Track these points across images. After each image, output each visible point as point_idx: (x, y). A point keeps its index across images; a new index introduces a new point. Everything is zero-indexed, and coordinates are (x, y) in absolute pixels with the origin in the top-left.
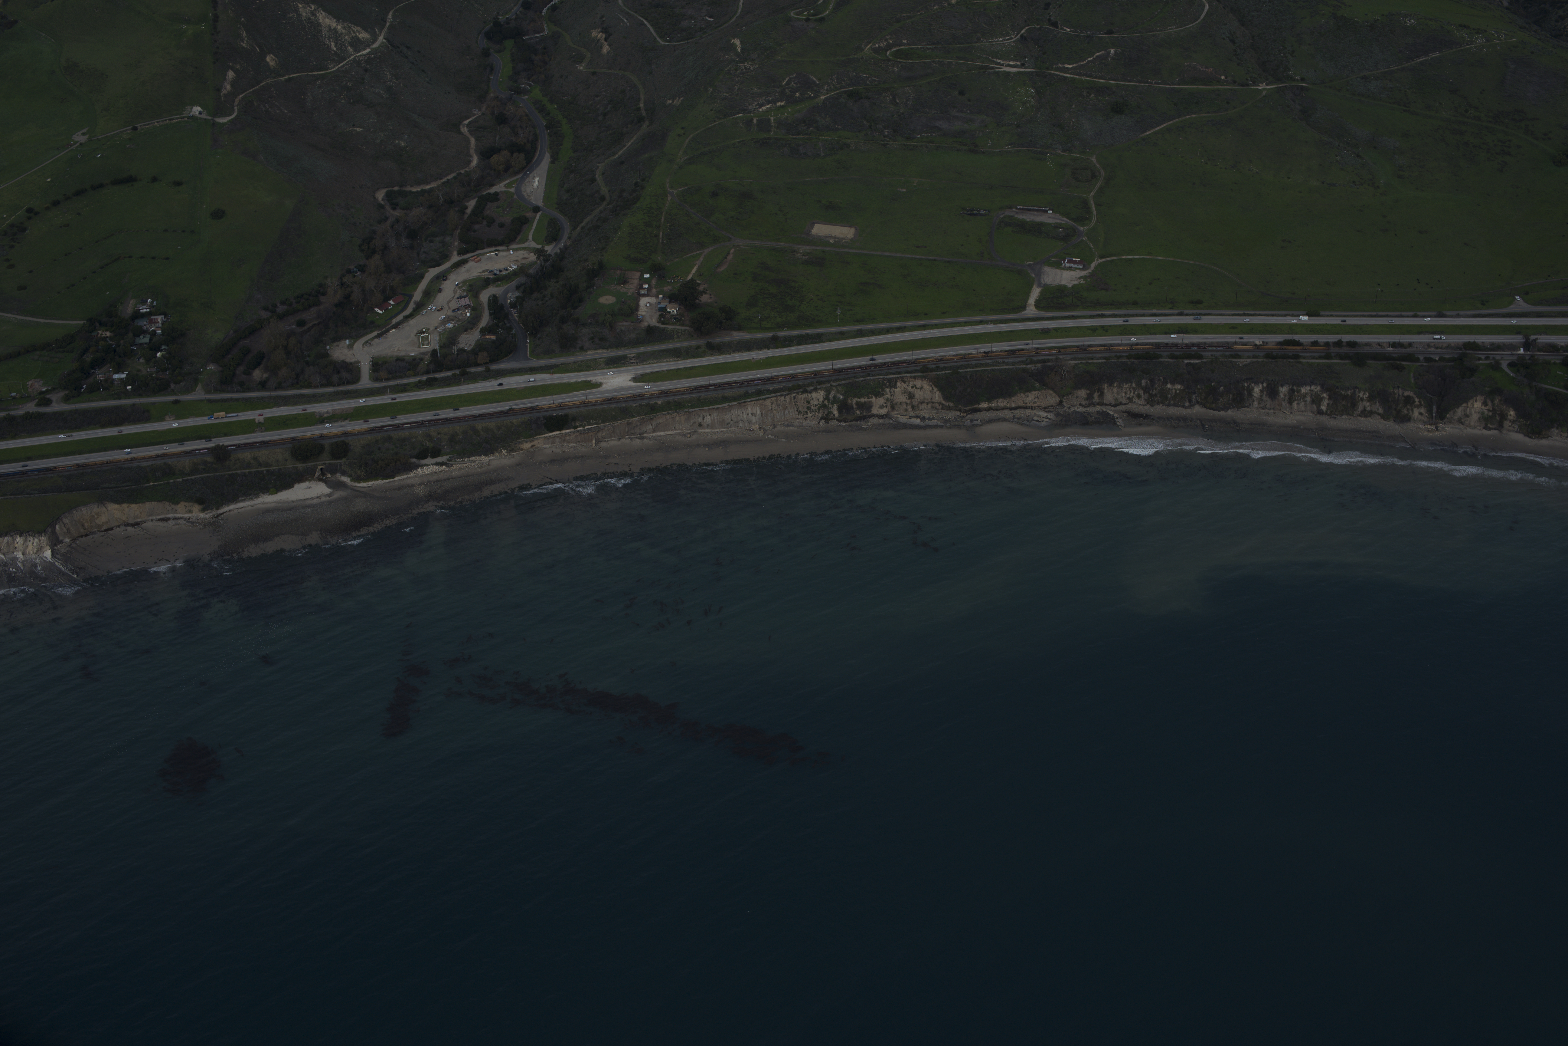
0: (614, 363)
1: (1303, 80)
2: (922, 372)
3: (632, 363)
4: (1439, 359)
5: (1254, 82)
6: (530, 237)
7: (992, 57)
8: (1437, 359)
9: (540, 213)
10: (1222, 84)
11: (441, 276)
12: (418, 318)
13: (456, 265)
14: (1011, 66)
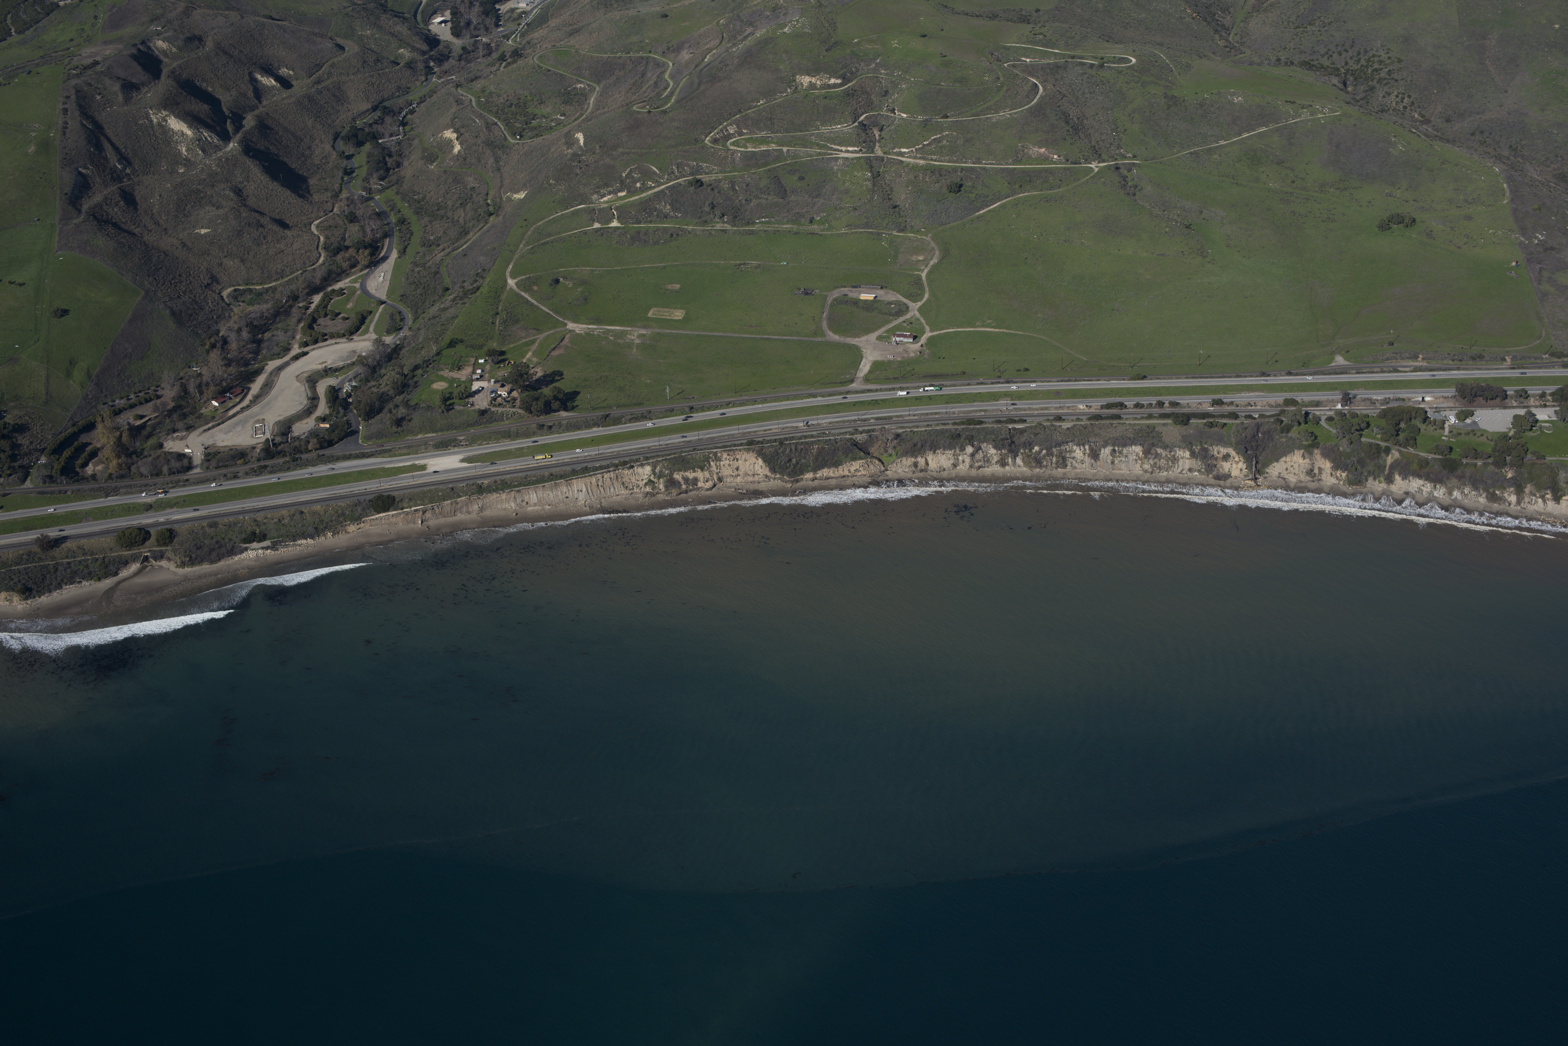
0: (444, 446)
1: (1135, 157)
2: (748, 445)
3: (462, 445)
4: (1259, 417)
5: (1086, 160)
6: (371, 329)
7: (831, 144)
8: (1257, 416)
9: (383, 306)
10: (1055, 163)
11: (280, 368)
12: (255, 409)
13: (296, 358)
14: (849, 152)
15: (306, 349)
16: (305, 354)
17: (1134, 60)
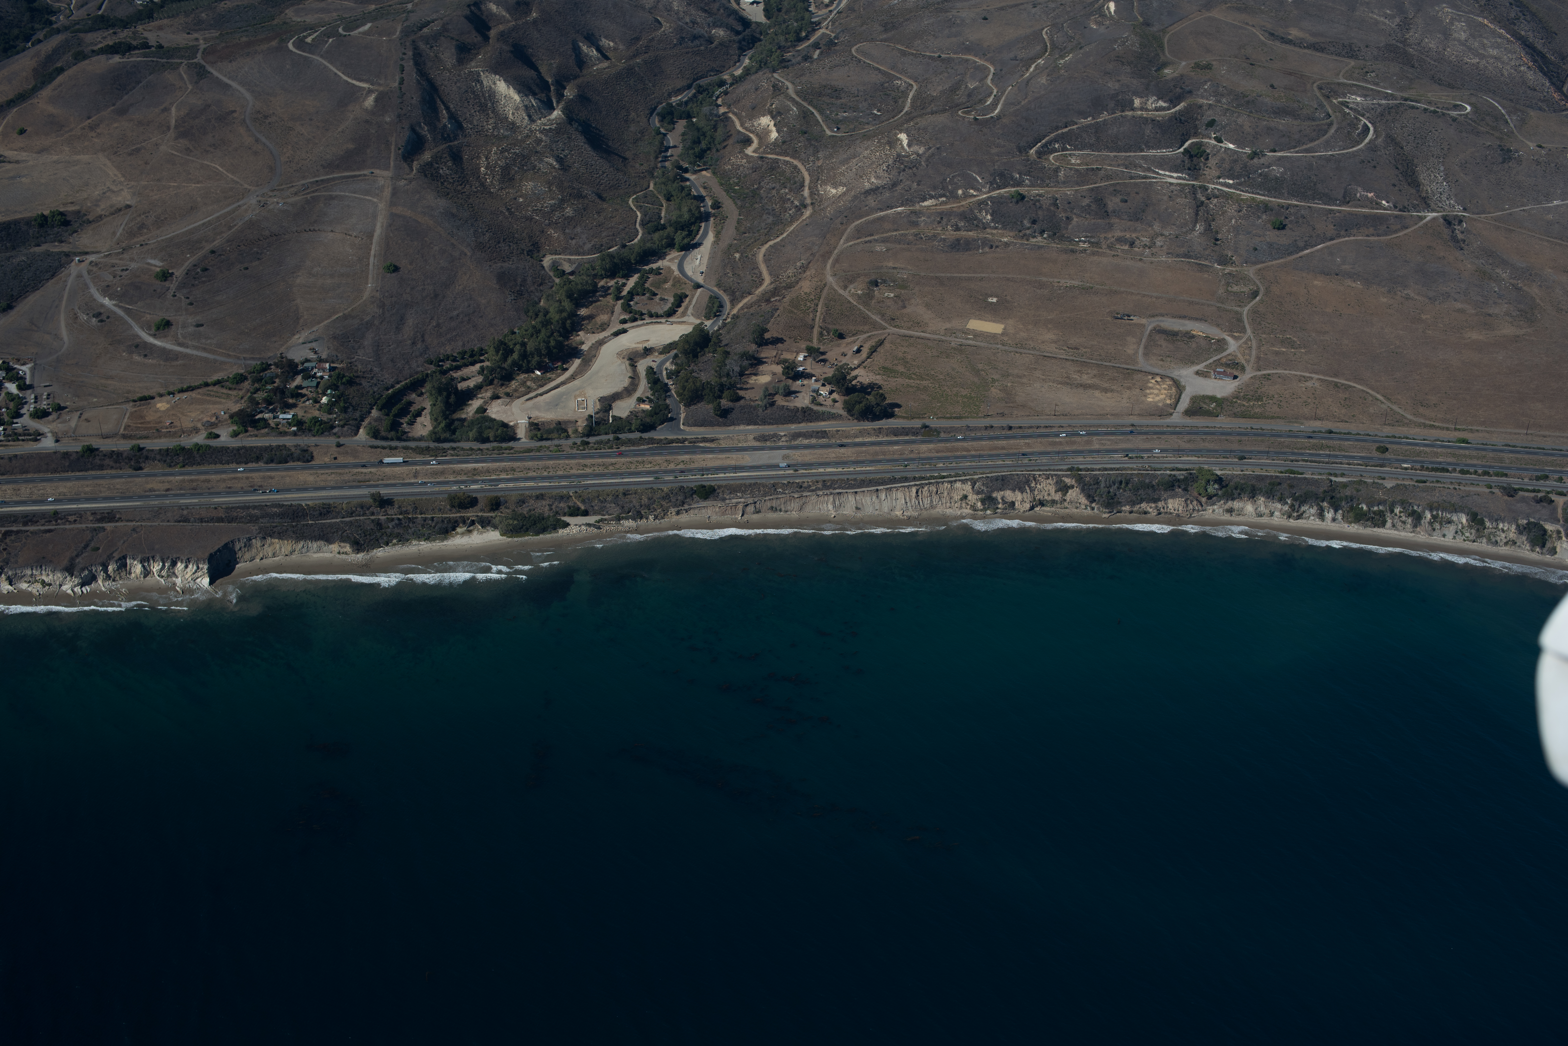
0: (764, 440)
2: (1067, 471)
3: (783, 441)
6: (690, 312)
7: (1155, 168)
9: (699, 290)
10: (1385, 209)
11: (601, 343)
12: (576, 383)
13: (616, 334)
14: (1173, 178)
15: (626, 326)
16: (624, 331)
17: (1469, 108)
